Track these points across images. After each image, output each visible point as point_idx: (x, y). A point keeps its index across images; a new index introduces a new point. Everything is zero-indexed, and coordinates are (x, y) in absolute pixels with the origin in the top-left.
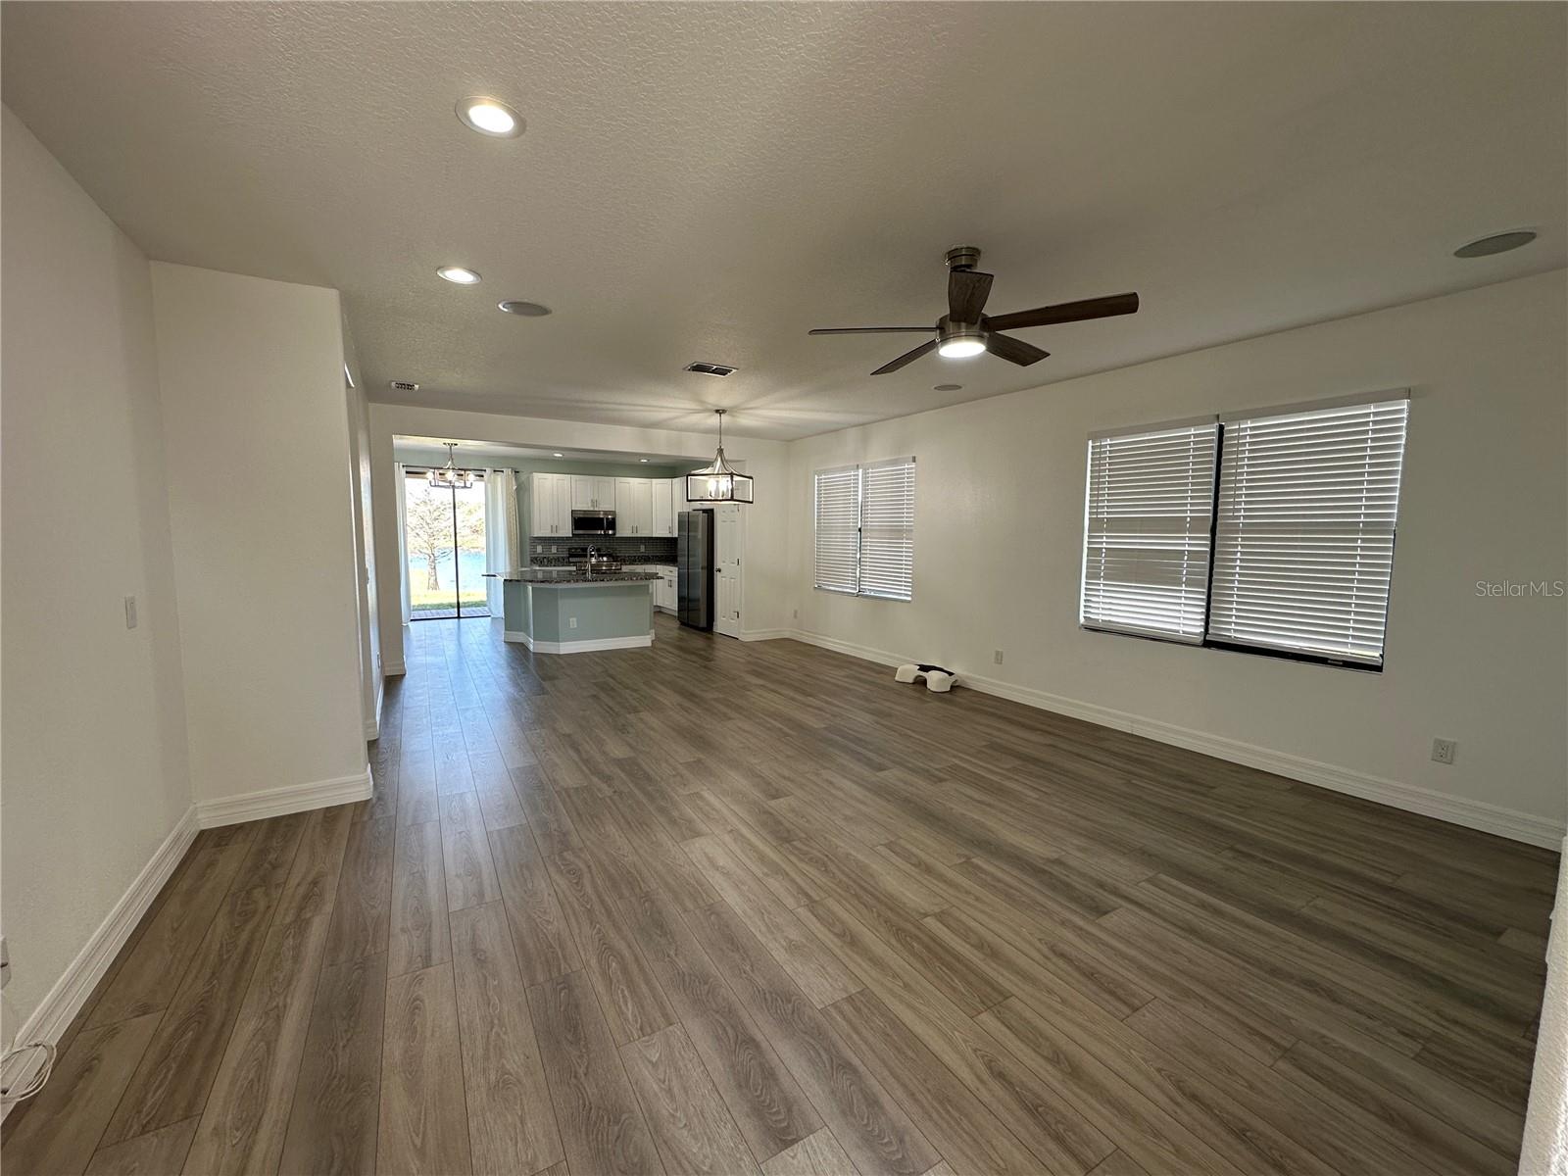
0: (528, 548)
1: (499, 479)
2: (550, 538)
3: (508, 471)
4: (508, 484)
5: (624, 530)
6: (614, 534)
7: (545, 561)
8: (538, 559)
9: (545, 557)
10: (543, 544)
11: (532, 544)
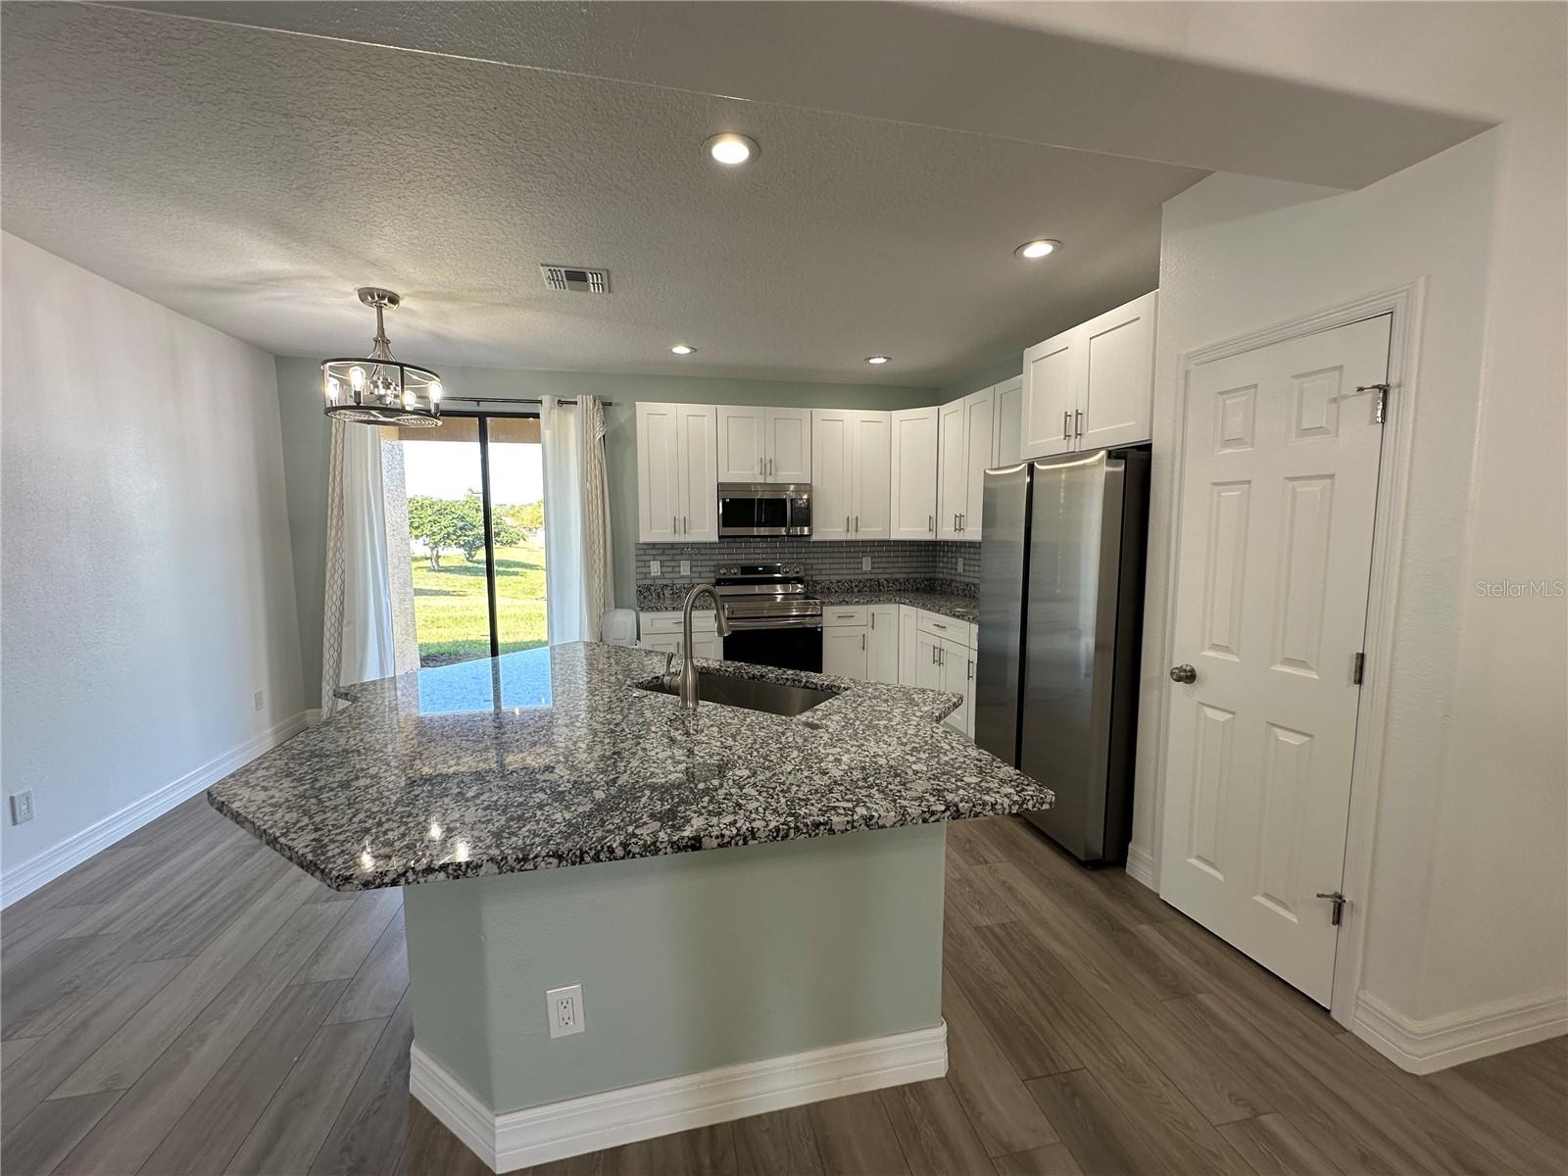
0: (631, 566)
1: (572, 420)
2: (673, 546)
3: (585, 401)
4: (585, 430)
5: (828, 528)
6: (809, 536)
7: (667, 592)
8: (653, 589)
9: (667, 586)
10: (662, 558)
11: (640, 558)
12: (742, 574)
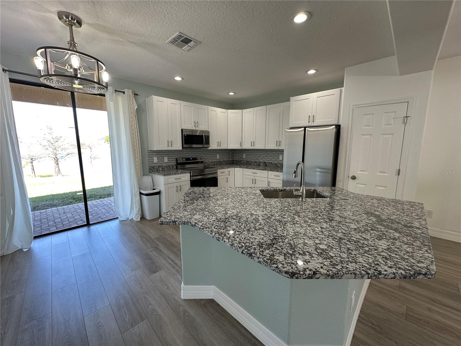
0: (147, 159)
2: (163, 151)
3: (128, 92)
4: (129, 104)
5: (213, 145)
6: (208, 147)
7: (160, 169)
8: (155, 167)
9: (160, 166)
10: (158, 156)
11: (149, 156)
12: (186, 161)
